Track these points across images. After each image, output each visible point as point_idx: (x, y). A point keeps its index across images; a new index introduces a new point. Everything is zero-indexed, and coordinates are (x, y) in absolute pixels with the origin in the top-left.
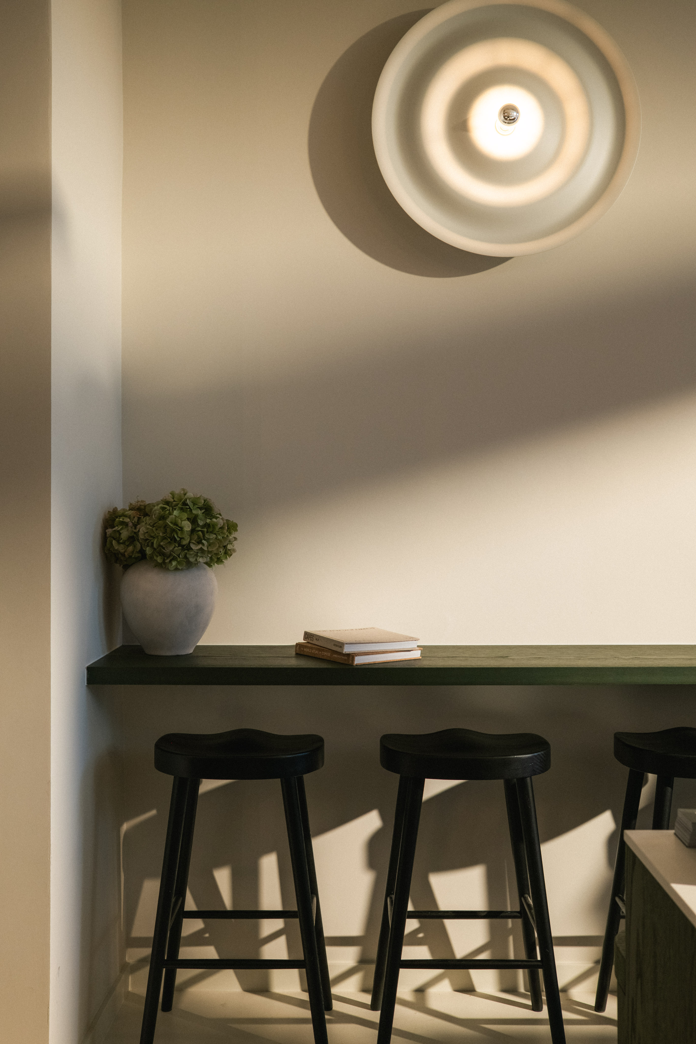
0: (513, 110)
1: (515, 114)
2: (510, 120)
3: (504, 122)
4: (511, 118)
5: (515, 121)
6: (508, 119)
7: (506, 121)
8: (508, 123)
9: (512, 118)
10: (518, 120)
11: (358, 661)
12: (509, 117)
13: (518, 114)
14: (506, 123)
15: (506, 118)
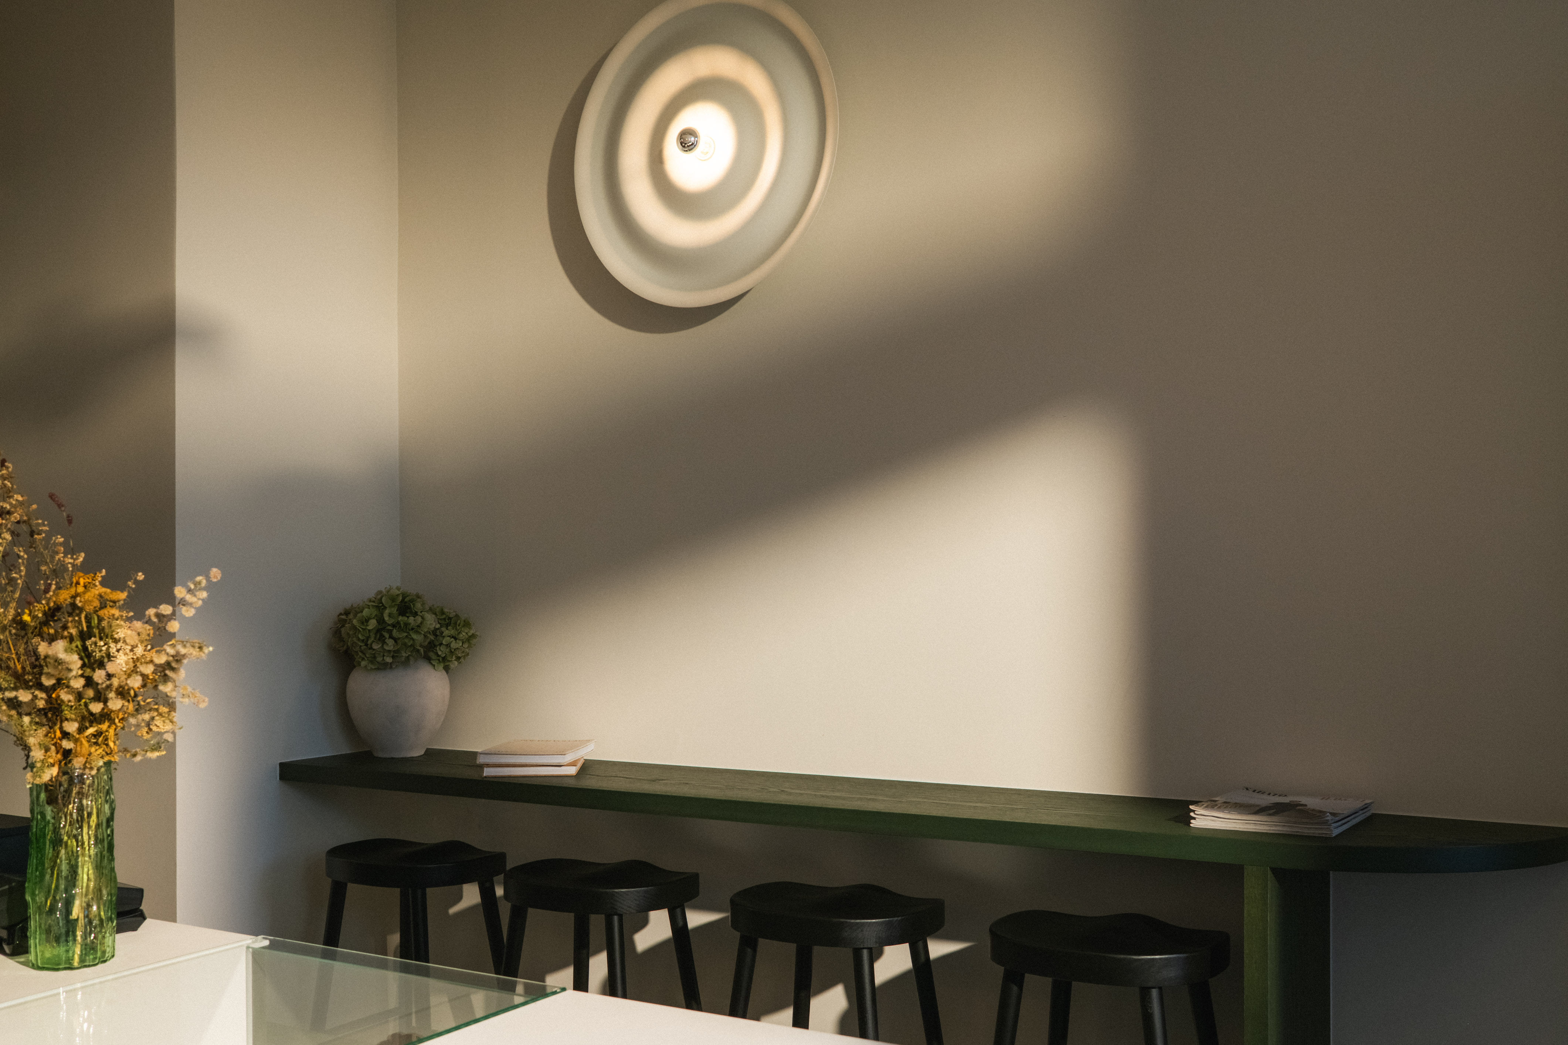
0: (691, 134)
1: (693, 139)
2: (688, 146)
3: (685, 151)
4: (688, 145)
5: (695, 146)
6: (686, 146)
7: (686, 149)
8: (690, 150)
9: (690, 144)
10: (698, 144)
11: (488, 772)
12: (686, 144)
13: (696, 139)
14: (687, 151)
15: (683, 145)
